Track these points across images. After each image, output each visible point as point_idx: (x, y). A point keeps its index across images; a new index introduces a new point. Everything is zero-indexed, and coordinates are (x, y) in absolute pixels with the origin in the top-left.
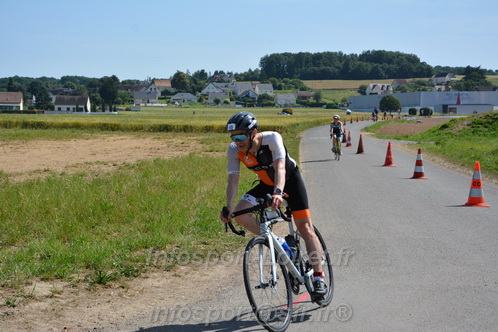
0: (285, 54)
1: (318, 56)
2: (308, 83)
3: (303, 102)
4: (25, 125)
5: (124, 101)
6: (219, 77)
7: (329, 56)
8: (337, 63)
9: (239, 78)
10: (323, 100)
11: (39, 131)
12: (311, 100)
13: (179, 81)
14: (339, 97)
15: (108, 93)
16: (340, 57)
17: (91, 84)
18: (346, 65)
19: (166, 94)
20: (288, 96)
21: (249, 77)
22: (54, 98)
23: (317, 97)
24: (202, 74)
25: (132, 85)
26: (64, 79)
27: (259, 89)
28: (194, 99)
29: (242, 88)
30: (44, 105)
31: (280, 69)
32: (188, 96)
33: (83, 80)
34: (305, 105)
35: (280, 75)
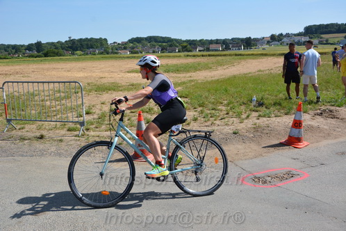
0: (314, 25)
1: (328, 25)
2: (323, 36)
3: (321, 43)
4: (236, 55)
5: (254, 45)
6: (288, 35)
7: (332, 25)
8: (335, 27)
9: (295, 35)
10: (329, 42)
11: (240, 57)
12: (325, 42)
13: (273, 37)
14: (336, 40)
15: (248, 43)
16: (337, 25)
17: (242, 40)
18: (339, 28)
19: (268, 42)
20: (315, 41)
21: (300, 34)
22: (231, 46)
23: (327, 41)
24: (281, 35)
25: (256, 40)
26: (232, 39)
27: (303, 39)
28: (279, 43)
29: (297, 39)
30: (227, 48)
31: (312, 31)
32: (277, 43)
33: (238, 39)
34: (322, 44)
35: (312, 33)
